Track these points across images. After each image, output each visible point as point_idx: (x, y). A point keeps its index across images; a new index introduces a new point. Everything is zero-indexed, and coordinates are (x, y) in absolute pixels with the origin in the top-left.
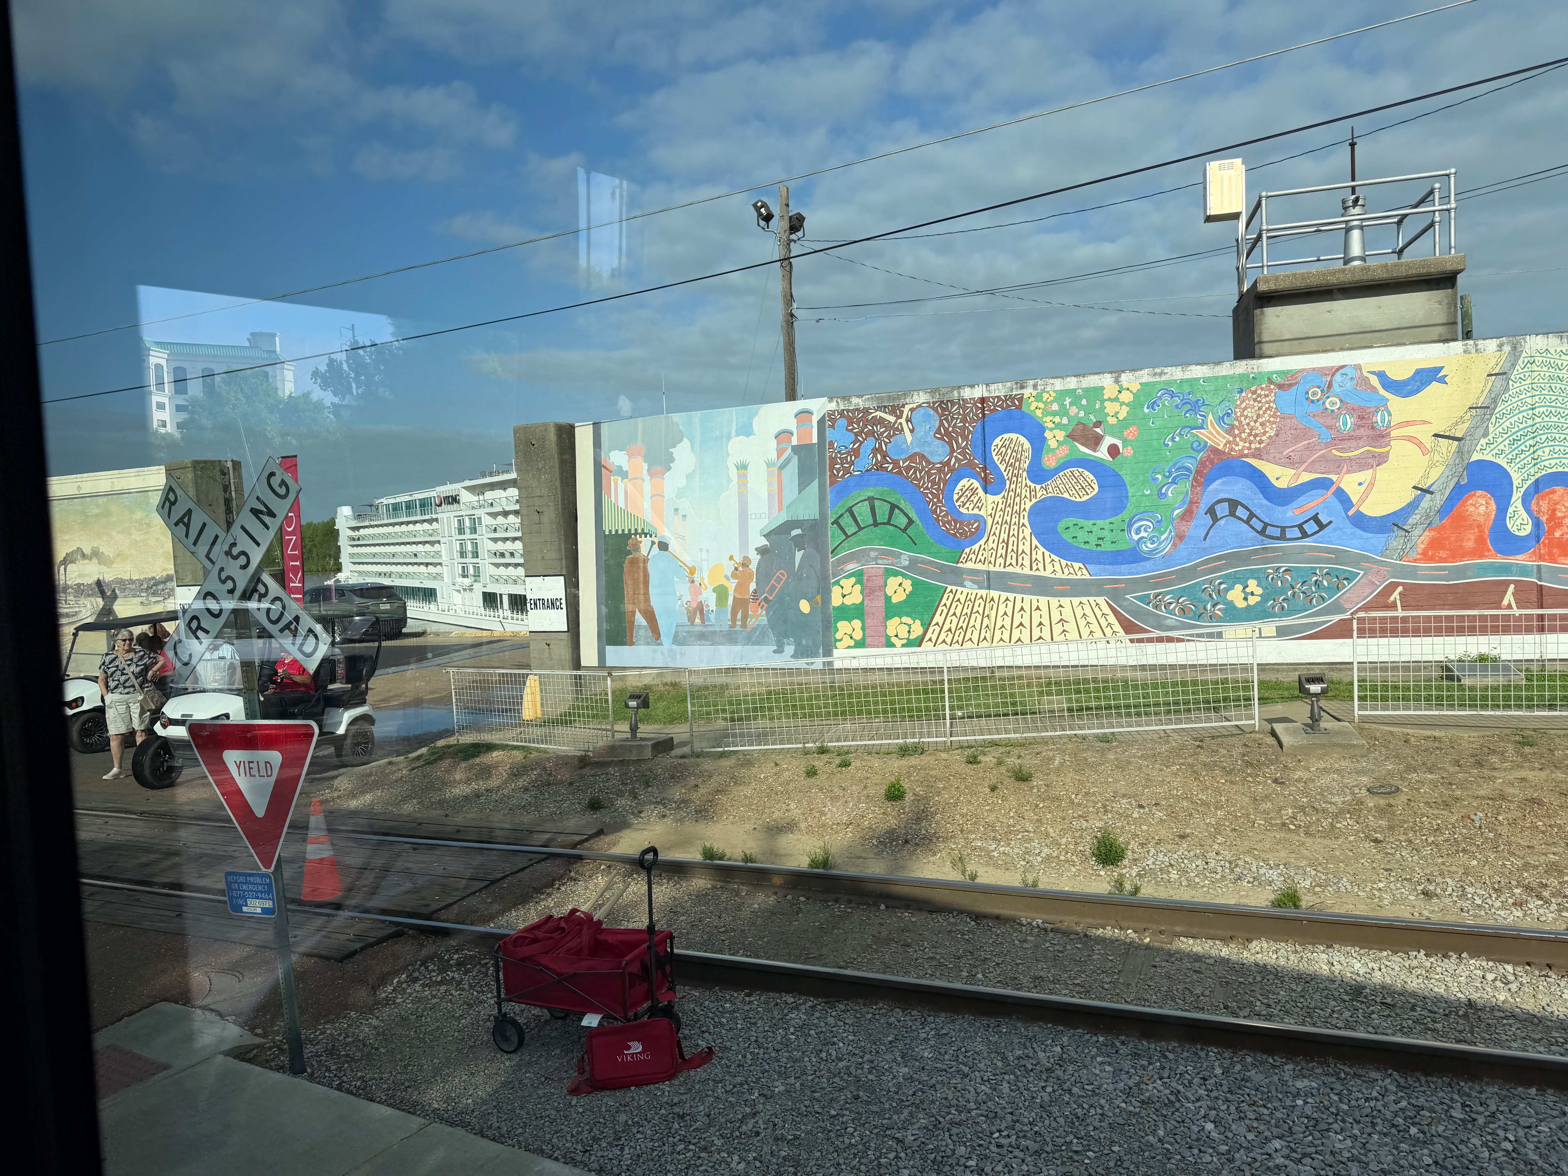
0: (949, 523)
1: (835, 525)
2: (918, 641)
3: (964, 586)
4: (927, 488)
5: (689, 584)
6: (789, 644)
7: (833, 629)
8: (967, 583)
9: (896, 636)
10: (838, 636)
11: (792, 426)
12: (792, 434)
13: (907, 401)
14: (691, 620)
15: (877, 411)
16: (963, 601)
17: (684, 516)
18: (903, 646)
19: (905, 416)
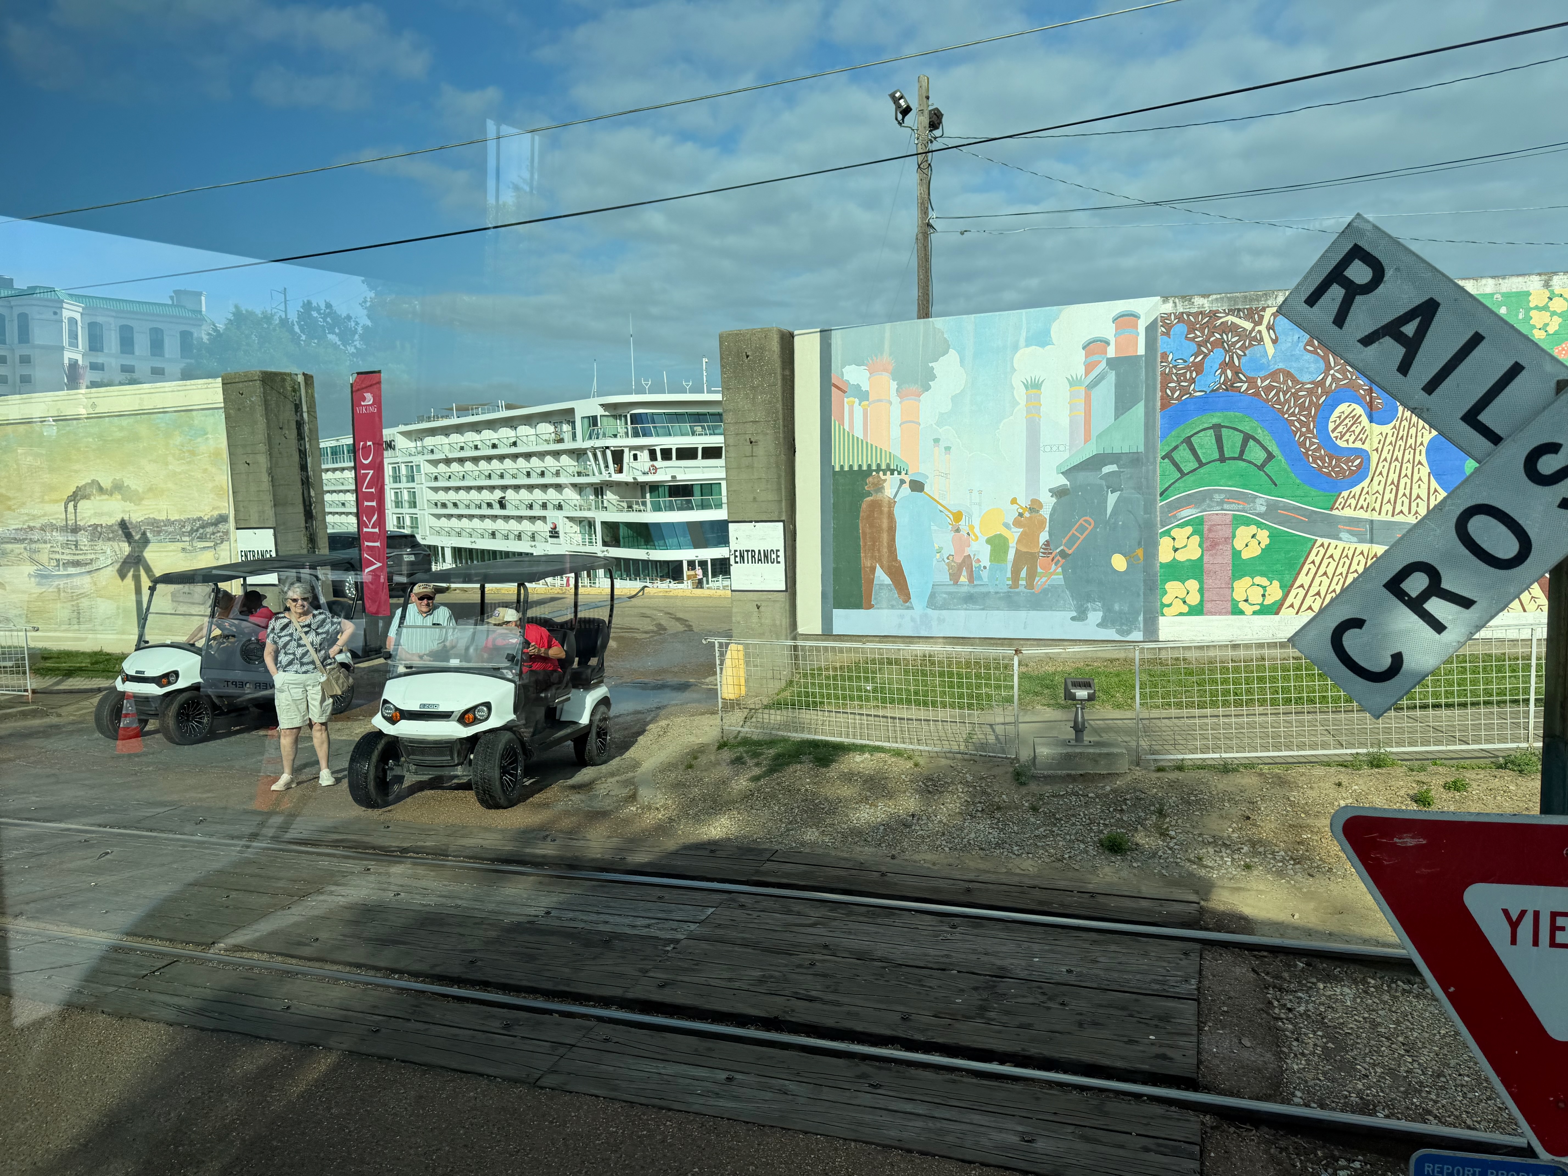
0: (1322, 459)
1: (1166, 460)
2: (1276, 607)
3: (1340, 539)
4: (1293, 414)
5: (953, 534)
6: (1095, 610)
7: (1159, 591)
8: (1343, 535)
9: (1246, 601)
10: (1166, 600)
11: (1109, 332)
12: (1108, 343)
13: (1270, 303)
14: (955, 578)
15: (1228, 314)
16: (1337, 558)
17: (948, 449)
18: (1255, 613)
19: (1265, 322)
